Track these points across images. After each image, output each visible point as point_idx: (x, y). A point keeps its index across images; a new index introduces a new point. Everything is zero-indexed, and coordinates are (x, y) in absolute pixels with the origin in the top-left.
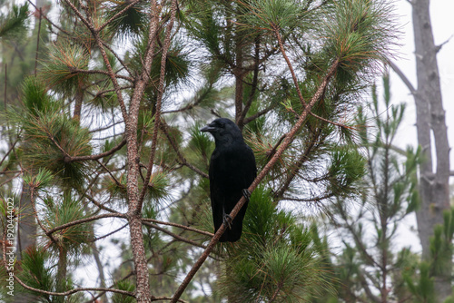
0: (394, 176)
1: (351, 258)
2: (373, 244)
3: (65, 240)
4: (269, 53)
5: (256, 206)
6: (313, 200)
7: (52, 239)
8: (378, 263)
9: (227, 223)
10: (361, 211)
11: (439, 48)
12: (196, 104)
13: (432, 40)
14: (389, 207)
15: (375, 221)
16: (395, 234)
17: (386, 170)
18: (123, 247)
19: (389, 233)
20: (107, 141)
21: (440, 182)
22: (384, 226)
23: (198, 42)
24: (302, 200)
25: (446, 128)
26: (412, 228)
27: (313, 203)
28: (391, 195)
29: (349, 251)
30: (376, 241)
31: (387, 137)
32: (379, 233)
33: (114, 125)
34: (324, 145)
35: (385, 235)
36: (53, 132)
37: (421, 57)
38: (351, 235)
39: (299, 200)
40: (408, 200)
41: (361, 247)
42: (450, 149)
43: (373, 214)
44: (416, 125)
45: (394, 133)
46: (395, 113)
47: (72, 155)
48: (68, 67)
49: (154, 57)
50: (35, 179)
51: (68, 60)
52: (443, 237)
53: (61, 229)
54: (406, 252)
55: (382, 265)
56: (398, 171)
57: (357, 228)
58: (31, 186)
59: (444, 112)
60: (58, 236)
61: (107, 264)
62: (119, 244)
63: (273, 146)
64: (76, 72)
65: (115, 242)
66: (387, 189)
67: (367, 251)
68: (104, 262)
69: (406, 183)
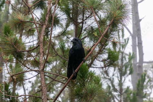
0: (125, 62)
1: (110, 89)
2: (117, 85)
3: (17, 79)
4: (87, 18)
5: (82, 69)
6: (101, 68)
7: (13, 78)
8: (119, 91)
9: (74, 74)
10: (114, 74)
11: (141, 20)
12: (61, 35)
13: (139, 17)
14: (123, 73)
15: (118, 77)
16: (125, 82)
17: (122, 60)
18: (33, 84)
19: (123, 81)
20: (31, 47)
21: (140, 65)
22: (121, 79)
23: (63, 13)
24: (98, 68)
25: (142, 47)
26: (129, 80)
27: (101, 69)
28: (124, 68)
29: (109, 87)
30: (118, 84)
31: (123, 49)
32: (119, 81)
33: (33, 41)
34: (105, 49)
35: (121, 82)
36: (13, 42)
37: (135, 23)
38: (110, 82)
39: (96, 68)
40: (129, 70)
41: (113, 86)
42: (143, 54)
43: (118, 75)
44: (132, 46)
45: (125, 48)
46: (125, 41)
47: (20, 50)
48: (19, 19)
49: (49, 17)
50: (7, 58)
51: (19, 17)
52: (141, 83)
53: (16, 75)
54: (128, 88)
55: (120, 92)
56: (126, 61)
57: (112, 79)
58: (6, 60)
59: (142, 41)
60: (14, 77)
61: (27, 89)
62: (31, 83)
63: (90, 48)
64: (22, 22)
65: (30, 82)
66: (122, 67)
67: (115, 87)
68: (26, 89)
69: (129, 65)
